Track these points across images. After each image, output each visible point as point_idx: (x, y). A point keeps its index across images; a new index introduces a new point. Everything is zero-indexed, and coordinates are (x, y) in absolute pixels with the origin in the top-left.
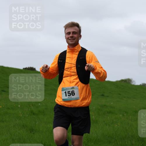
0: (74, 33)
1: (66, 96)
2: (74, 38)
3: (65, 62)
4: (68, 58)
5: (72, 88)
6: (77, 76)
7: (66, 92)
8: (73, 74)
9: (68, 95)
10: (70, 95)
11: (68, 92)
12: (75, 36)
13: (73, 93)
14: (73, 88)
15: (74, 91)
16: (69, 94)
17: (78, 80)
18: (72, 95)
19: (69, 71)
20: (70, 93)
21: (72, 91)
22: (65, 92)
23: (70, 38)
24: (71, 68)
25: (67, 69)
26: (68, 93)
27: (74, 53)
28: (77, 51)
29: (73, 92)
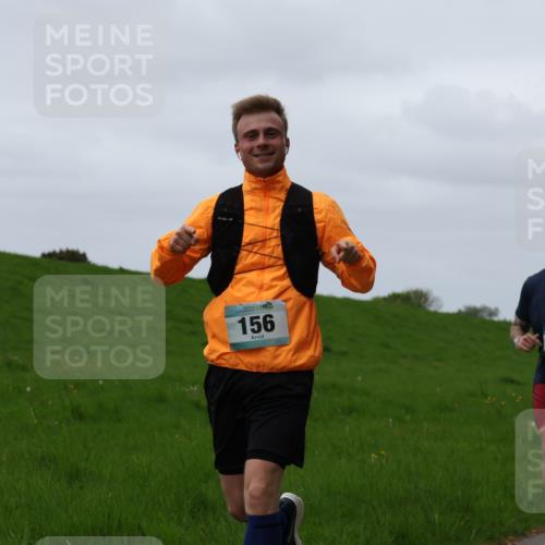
0: (269, 133)
1: (245, 332)
2: (270, 150)
3: (242, 224)
4: (251, 209)
5: (265, 306)
6: (284, 270)
7: (243, 321)
8: (272, 261)
9: (253, 331)
10: (259, 330)
11: (252, 319)
12: (275, 142)
13: (268, 324)
14: (267, 306)
15: (271, 316)
16: (256, 327)
17: (287, 282)
18: (267, 330)
19: (256, 253)
20: (258, 323)
21: (265, 318)
22: (240, 318)
23: (256, 151)
24: (264, 241)
25: (249, 247)
26: (252, 324)
27: (273, 193)
28: (282, 187)
29: (268, 319)
